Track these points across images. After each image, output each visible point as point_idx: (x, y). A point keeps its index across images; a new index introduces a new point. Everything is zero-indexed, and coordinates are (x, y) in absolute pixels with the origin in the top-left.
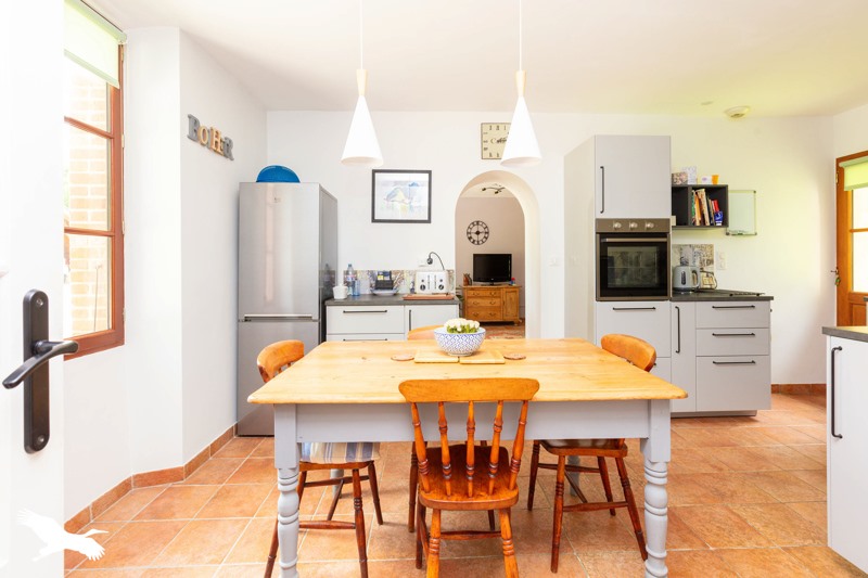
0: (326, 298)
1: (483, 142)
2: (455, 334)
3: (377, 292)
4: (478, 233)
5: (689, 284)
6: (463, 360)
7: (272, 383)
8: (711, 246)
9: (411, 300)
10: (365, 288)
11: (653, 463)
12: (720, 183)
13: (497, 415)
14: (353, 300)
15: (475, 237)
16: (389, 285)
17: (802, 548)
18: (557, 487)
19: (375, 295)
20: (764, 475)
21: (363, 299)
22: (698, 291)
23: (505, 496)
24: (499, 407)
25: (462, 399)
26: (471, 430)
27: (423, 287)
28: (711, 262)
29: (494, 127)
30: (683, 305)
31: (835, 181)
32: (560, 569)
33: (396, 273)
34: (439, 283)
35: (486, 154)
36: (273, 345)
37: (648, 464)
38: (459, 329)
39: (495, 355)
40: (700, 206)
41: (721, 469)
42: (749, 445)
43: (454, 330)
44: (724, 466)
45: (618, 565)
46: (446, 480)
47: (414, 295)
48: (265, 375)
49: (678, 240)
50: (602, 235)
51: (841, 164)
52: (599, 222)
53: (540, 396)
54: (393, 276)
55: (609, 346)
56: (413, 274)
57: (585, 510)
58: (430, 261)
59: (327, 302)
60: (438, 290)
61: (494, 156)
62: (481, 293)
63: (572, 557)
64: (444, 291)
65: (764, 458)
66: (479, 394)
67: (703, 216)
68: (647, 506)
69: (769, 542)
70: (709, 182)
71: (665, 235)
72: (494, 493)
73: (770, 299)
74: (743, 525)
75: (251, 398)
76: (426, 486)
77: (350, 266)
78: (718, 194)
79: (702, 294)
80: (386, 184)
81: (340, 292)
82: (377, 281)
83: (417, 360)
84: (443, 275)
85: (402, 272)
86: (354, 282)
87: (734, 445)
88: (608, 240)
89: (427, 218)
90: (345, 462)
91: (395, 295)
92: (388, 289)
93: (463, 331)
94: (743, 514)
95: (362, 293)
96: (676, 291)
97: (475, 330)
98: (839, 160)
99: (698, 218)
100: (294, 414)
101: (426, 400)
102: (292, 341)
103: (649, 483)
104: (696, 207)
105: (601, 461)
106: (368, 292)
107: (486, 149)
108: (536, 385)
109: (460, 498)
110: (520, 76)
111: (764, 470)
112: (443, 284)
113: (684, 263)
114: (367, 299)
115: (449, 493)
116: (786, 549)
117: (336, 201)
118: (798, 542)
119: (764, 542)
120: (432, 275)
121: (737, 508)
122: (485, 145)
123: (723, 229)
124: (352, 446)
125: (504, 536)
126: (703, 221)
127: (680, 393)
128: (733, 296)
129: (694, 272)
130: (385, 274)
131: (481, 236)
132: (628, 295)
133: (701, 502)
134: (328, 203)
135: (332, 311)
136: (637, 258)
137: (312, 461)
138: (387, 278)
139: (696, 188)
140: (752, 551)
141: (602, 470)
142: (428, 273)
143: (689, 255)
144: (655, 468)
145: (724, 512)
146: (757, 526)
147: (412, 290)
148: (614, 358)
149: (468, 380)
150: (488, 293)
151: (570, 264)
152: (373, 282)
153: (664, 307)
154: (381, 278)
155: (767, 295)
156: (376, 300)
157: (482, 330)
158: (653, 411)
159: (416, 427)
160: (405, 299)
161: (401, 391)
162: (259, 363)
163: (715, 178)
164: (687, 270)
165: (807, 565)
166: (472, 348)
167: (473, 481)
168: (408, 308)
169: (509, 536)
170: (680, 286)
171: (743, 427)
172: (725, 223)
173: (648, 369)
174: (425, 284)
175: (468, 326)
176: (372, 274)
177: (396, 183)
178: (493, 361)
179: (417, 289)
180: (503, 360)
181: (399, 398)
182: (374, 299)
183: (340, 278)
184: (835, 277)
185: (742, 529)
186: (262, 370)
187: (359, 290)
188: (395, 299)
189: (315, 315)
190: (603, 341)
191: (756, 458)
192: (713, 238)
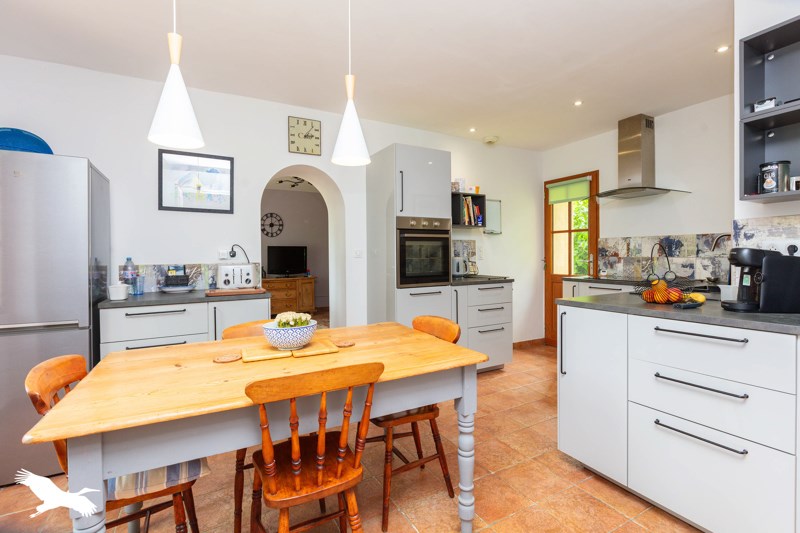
0: (99, 300)
1: (290, 135)
2: (289, 328)
3: (167, 289)
4: (272, 225)
5: (462, 272)
6: (297, 354)
7: (51, 415)
8: (474, 242)
9: (213, 296)
10: (151, 286)
11: (465, 417)
12: (480, 193)
13: (348, 401)
14: (135, 300)
15: (268, 229)
16: (184, 281)
17: (542, 456)
18: (386, 456)
19: (164, 292)
20: (516, 410)
21: (147, 299)
22: (467, 276)
23: (353, 475)
24: (350, 394)
25: (315, 391)
26: (322, 420)
27: (227, 282)
28: (474, 254)
29: (301, 122)
30: (459, 288)
31: (544, 197)
32: (389, 527)
33: (192, 267)
34: (245, 277)
35: (294, 147)
36: (43, 364)
37: (461, 418)
38: (292, 323)
39: (327, 346)
40: (468, 210)
41: (489, 412)
42: (503, 390)
43: (287, 324)
44: (490, 409)
45: (433, 507)
46: (295, 476)
47: (217, 291)
48: (40, 405)
49: (457, 236)
50: (401, 231)
51: (547, 186)
52: (399, 219)
53: (385, 376)
54: (187, 271)
55: (420, 326)
56: (216, 269)
57: (409, 469)
58: (233, 255)
59: (99, 305)
60: (245, 285)
61: (302, 150)
62: (276, 286)
63: (398, 513)
64: (251, 285)
65: (513, 398)
66: (332, 384)
67: (470, 218)
68: (460, 452)
69: (525, 456)
70: (473, 192)
71: (447, 232)
72: (342, 475)
73: (512, 281)
74: (508, 450)
75: (27, 438)
76: (273, 487)
77: (129, 260)
78: (479, 200)
79: (470, 279)
80: (176, 167)
81: (117, 291)
82: (167, 277)
83: (246, 359)
84: (249, 268)
85: (199, 266)
86: (135, 279)
87: (494, 392)
88: (406, 235)
89: (228, 208)
90: (165, 488)
91: (191, 291)
92: (183, 285)
93: (295, 325)
94: (507, 441)
95: (146, 290)
96: (454, 276)
97: (307, 322)
98: (546, 183)
99: (467, 220)
100: (99, 445)
101: (276, 399)
102: (69, 357)
103: (461, 433)
104: (465, 210)
105: (414, 426)
106: (154, 289)
107: (293, 142)
108: (380, 367)
109: (309, 490)
110: (350, 80)
111: (514, 407)
112: (250, 277)
113: (457, 255)
114: (153, 298)
115: (298, 488)
116: (535, 459)
117: (107, 181)
118: (540, 452)
119: (522, 458)
120: (237, 269)
121: (503, 439)
122: (292, 139)
123: (482, 229)
124: (173, 469)
125: (351, 513)
126: (470, 222)
127: (484, 357)
128: (491, 280)
129: (465, 262)
130: (177, 268)
131: (275, 229)
132: (417, 283)
133: (480, 440)
134: (98, 183)
135: (105, 315)
136: (420, 250)
137: (117, 498)
138: (181, 273)
139: (466, 195)
140: (516, 467)
141: (415, 433)
142: (233, 267)
143: (460, 249)
144: (467, 420)
145: (496, 443)
146: (517, 447)
147: (214, 285)
148: (427, 336)
149: (323, 372)
150: (283, 286)
151: (372, 257)
152: (162, 279)
153: (447, 290)
154: (172, 273)
155: (511, 278)
156: (166, 298)
157: (314, 322)
158: (465, 375)
159: (263, 429)
160: (207, 296)
161: (248, 394)
162: (27, 390)
163: (477, 188)
164: (459, 259)
165: (547, 466)
166: (305, 341)
167: (323, 470)
168: (212, 305)
169: (356, 510)
170: (457, 273)
171: (497, 377)
172: (484, 225)
173: (455, 342)
174: (230, 278)
175: (300, 318)
176: (159, 269)
177: (190, 168)
178: (327, 350)
179: (220, 284)
180: (336, 349)
181: (246, 401)
182: (163, 297)
183: (114, 275)
184: (543, 264)
185: (508, 453)
186: (34, 399)
187: (142, 286)
188: (191, 296)
189: (84, 320)
190: (414, 322)
191: (508, 398)
192: (475, 236)
